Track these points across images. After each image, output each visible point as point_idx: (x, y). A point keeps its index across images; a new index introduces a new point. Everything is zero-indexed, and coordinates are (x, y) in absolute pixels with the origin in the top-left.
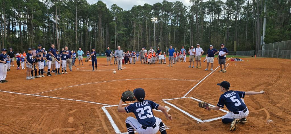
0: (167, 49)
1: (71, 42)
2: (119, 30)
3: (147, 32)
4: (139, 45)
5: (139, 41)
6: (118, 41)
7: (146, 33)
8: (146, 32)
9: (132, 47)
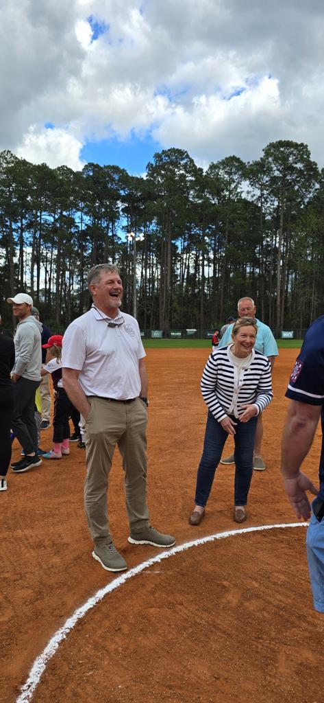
1: (314, 298)
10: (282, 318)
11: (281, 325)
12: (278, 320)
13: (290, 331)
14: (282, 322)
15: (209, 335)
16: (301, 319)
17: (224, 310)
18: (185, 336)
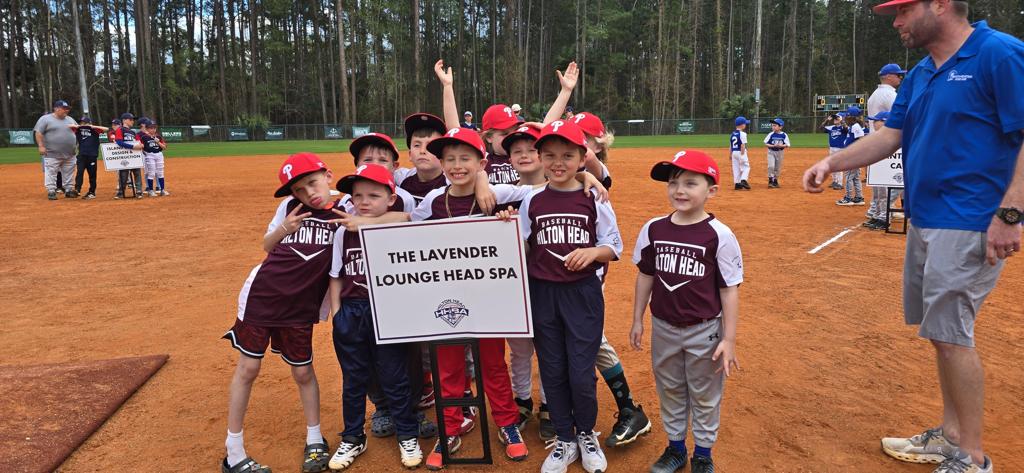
0: (819, 102)
2: (594, 20)
3: (718, 23)
4: (677, 88)
5: (682, 66)
7: (714, 26)
8: (713, 24)
9: (649, 93)
10: (354, 107)
11: (351, 117)
12: (347, 110)
13: (365, 126)
14: (354, 112)
15: (233, 134)
16: (382, 109)
17: (258, 94)
18: (191, 138)
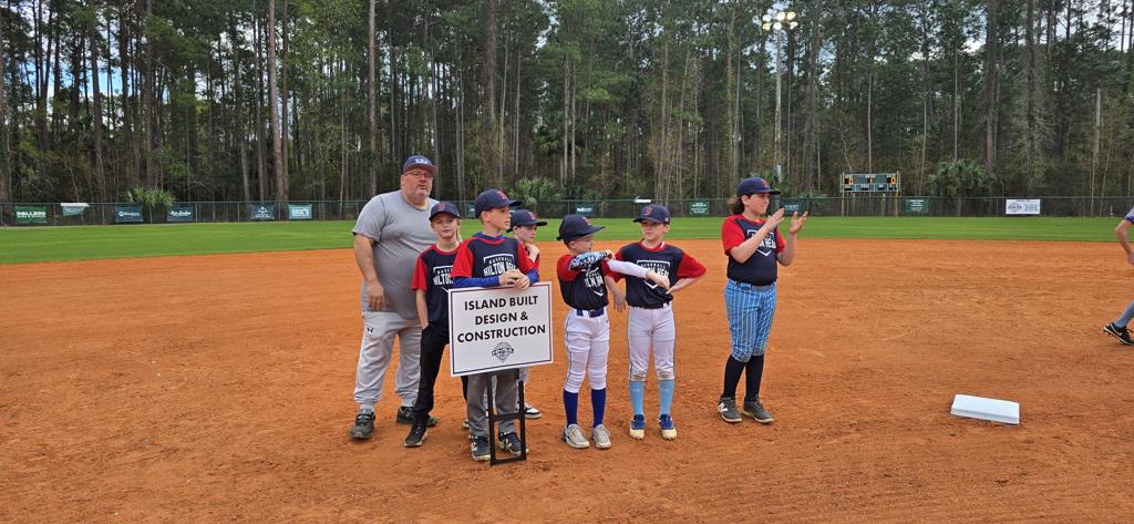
0: (847, 181)
6: (580, 142)
9: (650, 169)
10: (286, 179)
11: (286, 196)
12: (281, 183)
13: (304, 204)
14: (287, 187)
15: (122, 214)
16: (322, 182)
